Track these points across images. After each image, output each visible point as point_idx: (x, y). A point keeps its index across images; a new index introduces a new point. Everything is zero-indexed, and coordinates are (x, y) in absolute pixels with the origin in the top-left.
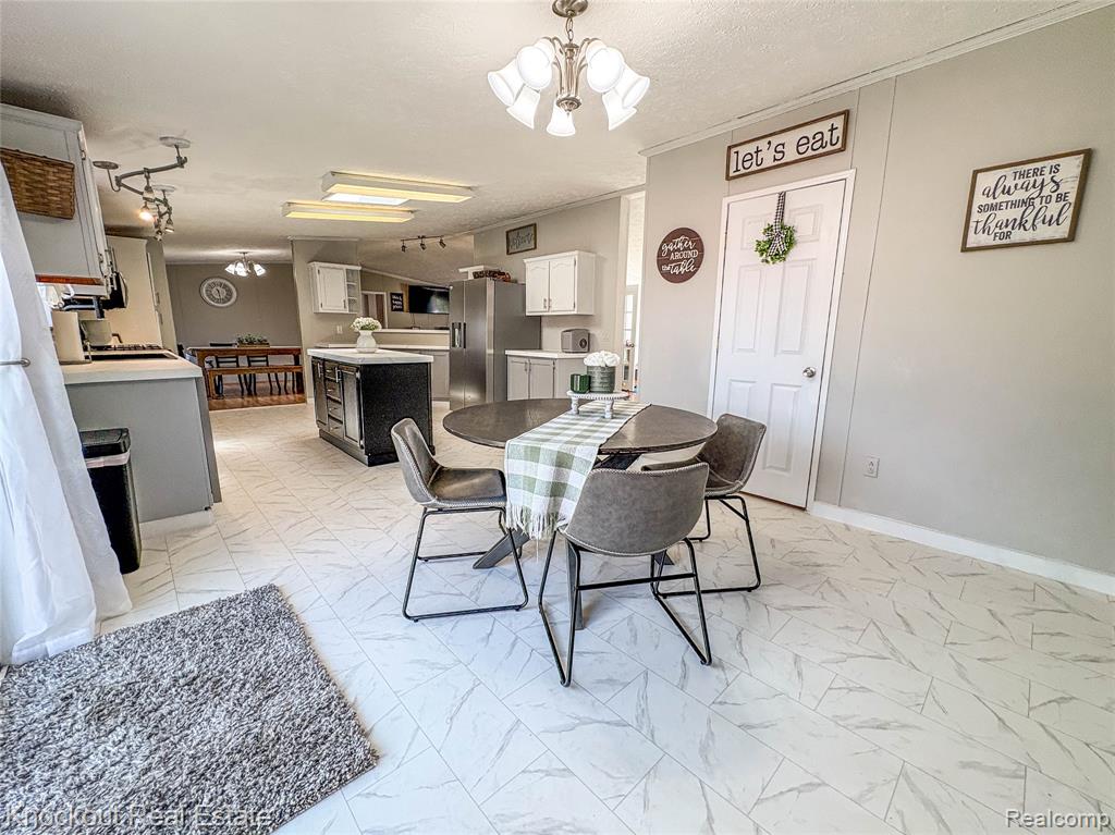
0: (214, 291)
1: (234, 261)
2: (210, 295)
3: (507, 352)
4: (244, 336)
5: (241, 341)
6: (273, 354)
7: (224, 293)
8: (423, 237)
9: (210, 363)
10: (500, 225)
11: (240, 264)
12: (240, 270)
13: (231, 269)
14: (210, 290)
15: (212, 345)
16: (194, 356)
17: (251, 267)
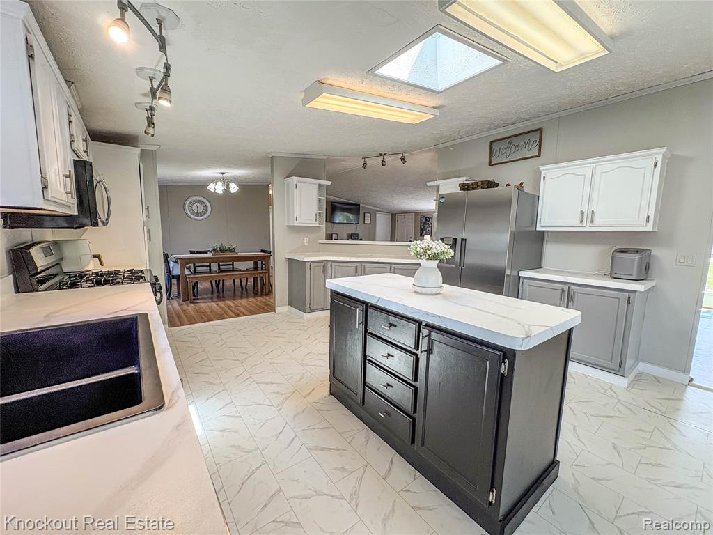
0: (194, 207)
1: (214, 181)
2: (191, 210)
3: (522, 274)
4: (217, 245)
5: (215, 250)
6: (238, 261)
7: (201, 209)
8: (385, 154)
9: (189, 268)
10: (483, 135)
11: (219, 183)
12: (219, 188)
13: (211, 187)
14: (192, 204)
15: (192, 252)
16: (177, 262)
17: (228, 186)
